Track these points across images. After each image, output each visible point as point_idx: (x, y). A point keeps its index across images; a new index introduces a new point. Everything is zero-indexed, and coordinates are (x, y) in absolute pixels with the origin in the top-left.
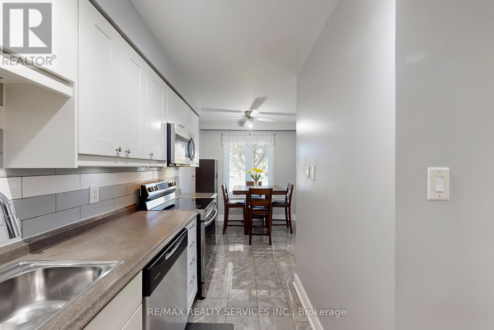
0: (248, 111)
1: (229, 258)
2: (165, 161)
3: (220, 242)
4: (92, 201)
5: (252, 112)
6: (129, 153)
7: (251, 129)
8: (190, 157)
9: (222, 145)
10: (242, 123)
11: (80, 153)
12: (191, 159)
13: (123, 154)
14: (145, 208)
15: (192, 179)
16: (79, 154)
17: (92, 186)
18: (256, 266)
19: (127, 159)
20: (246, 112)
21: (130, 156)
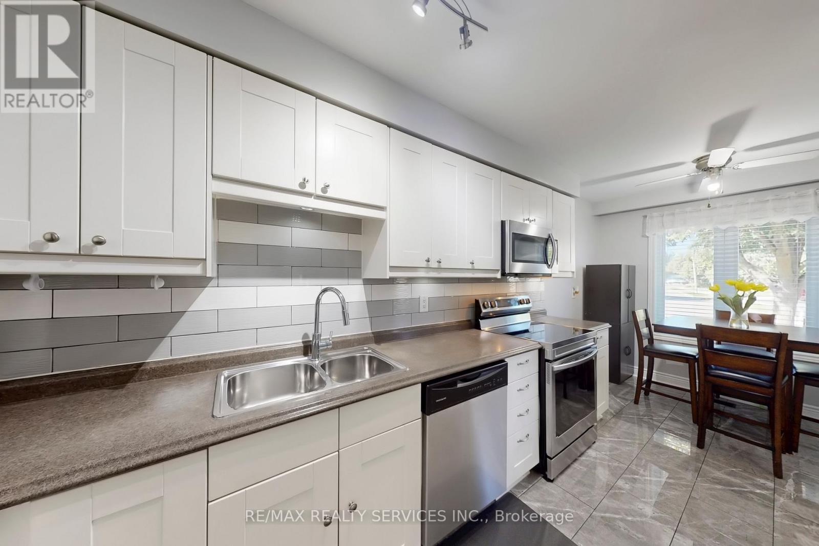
0: (702, 158)
1: (627, 448)
2: (498, 270)
3: (622, 414)
4: (422, 310)
5: (710, 156)
6: (440, 262)
7: (717, 193)
8: (548, 263)
9: (644, 236)
10: (692, 184)
11: (391, 265)
12: (549, 265)
13: (434, 264)
14: (478, 327)
15: (573, 297)
16: (390, 267)
17: (422, 296)
18: (694, 495)
19: (439, 269)
20: (698, 160)
21: (443, 265)
